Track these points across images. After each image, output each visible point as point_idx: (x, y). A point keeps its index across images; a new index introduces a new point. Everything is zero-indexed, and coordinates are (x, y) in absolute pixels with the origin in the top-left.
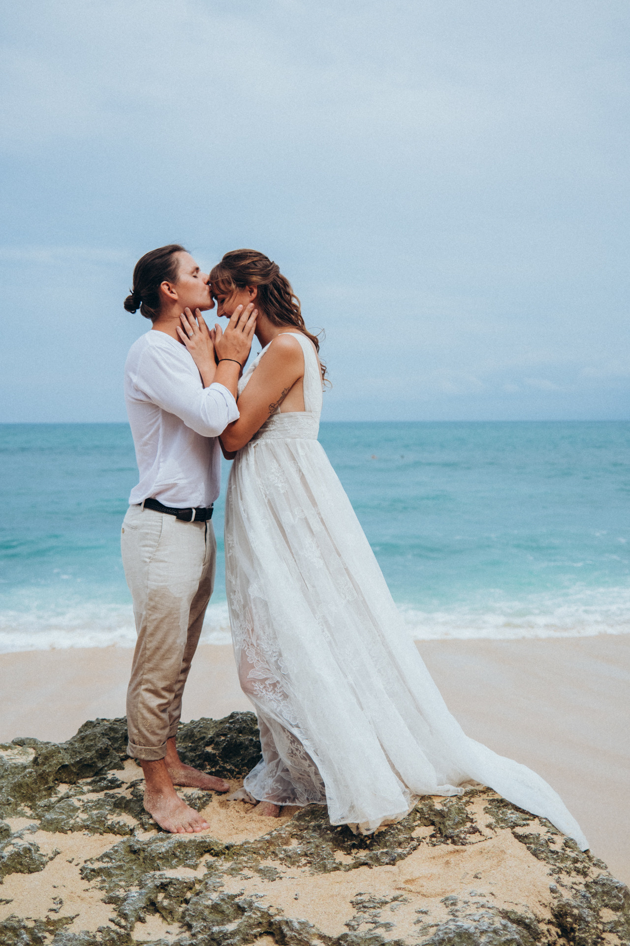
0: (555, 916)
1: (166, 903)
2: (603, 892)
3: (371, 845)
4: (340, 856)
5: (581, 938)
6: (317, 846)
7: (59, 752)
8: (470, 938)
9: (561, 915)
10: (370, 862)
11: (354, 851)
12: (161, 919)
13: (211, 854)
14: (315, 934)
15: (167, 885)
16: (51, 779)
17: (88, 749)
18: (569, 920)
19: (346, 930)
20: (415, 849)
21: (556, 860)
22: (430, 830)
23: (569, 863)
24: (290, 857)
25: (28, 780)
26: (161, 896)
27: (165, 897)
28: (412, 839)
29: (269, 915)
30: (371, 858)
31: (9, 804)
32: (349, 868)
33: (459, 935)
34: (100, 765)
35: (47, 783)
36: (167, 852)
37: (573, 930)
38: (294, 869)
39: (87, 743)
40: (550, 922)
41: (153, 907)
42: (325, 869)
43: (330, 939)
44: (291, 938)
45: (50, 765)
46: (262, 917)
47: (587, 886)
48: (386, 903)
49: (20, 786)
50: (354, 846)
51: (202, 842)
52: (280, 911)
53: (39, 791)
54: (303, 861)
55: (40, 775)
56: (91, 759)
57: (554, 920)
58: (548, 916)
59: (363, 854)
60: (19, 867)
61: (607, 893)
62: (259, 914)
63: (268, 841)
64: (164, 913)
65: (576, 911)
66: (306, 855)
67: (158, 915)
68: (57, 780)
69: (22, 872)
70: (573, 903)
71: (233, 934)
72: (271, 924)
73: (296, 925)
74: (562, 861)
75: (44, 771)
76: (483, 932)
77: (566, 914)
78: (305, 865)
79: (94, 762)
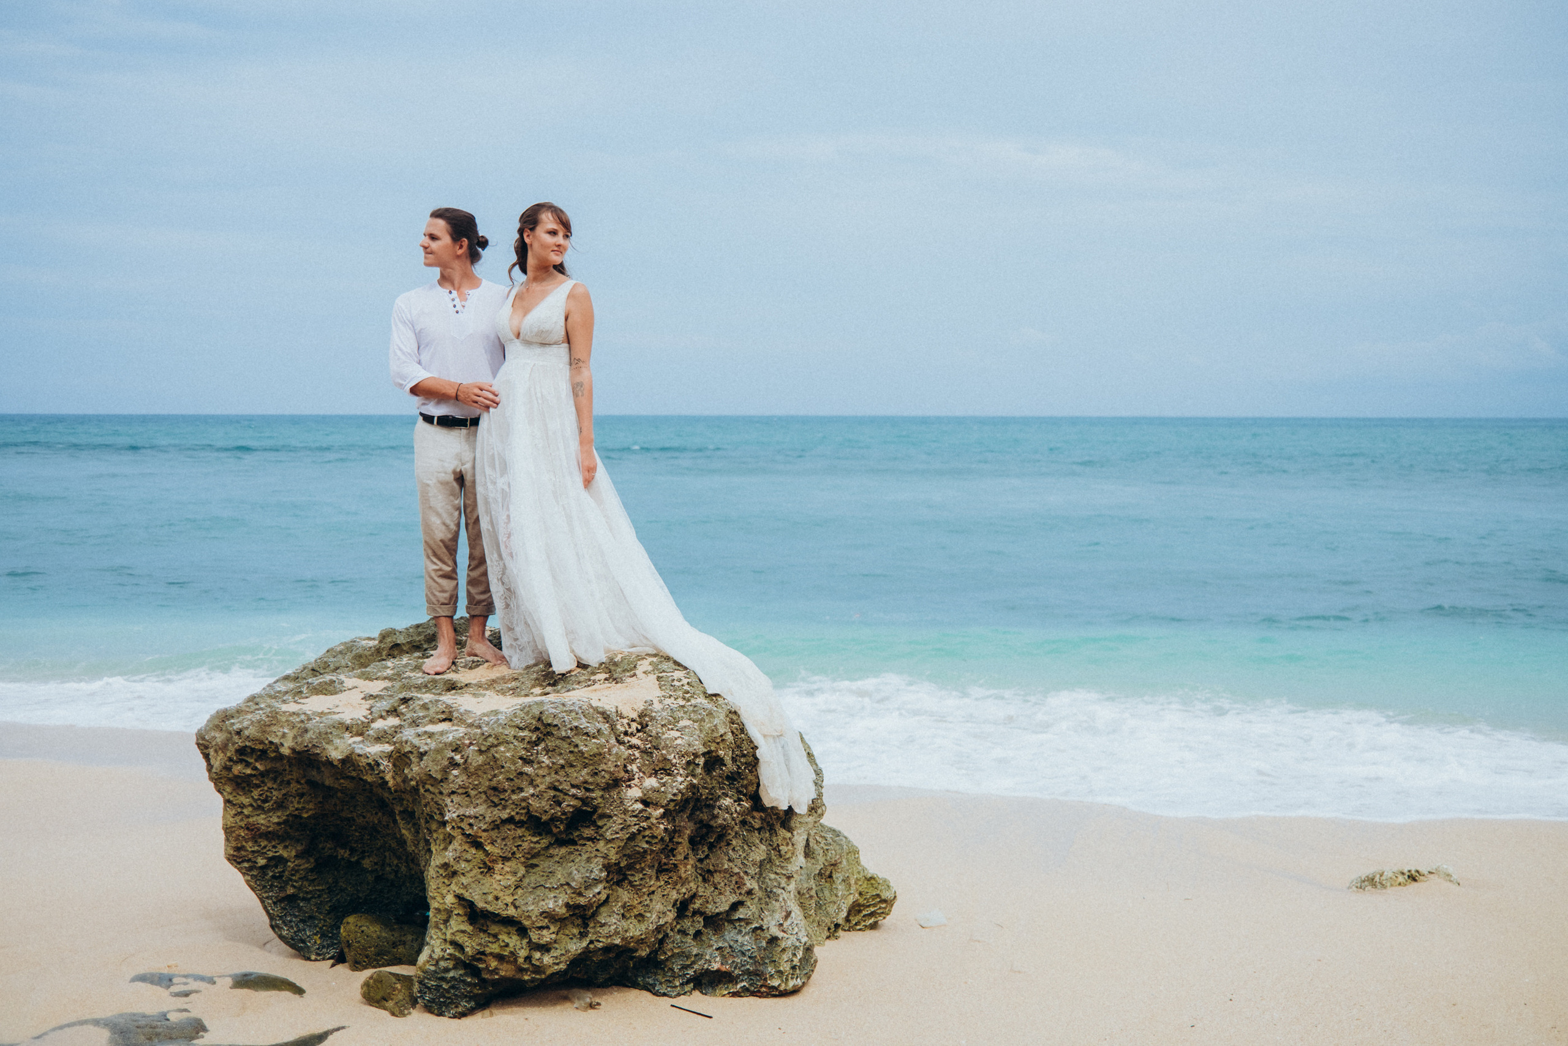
0: (639, 716)
7: (395, 634)
15: (409, 700)
16: (384, 653)
17: (419, 634)
18: (647, 718)
20: (589, 686)
21: (671, 690)
22: (607, 676)
23: (680, 693)
28: (590, 680)
30: (554, 690)
31: (347, 667)
34: (425, 646)
35: (381, 656)
36: (422, 683)
39: (420, 630)
45: (386, 643)
46: (446, 708)
55: (377, 649)
56: (420, 641)
57: (638, 719)
59: (551, 688)
60: (324, 691)
66: (513, 689)
67: (398, 718)
68: (389, 655)
69: (326, 695)
74: (674, 691)
75: (380, 647)
77: (645, 715)
78: (506, 693)
79: (421, 644)
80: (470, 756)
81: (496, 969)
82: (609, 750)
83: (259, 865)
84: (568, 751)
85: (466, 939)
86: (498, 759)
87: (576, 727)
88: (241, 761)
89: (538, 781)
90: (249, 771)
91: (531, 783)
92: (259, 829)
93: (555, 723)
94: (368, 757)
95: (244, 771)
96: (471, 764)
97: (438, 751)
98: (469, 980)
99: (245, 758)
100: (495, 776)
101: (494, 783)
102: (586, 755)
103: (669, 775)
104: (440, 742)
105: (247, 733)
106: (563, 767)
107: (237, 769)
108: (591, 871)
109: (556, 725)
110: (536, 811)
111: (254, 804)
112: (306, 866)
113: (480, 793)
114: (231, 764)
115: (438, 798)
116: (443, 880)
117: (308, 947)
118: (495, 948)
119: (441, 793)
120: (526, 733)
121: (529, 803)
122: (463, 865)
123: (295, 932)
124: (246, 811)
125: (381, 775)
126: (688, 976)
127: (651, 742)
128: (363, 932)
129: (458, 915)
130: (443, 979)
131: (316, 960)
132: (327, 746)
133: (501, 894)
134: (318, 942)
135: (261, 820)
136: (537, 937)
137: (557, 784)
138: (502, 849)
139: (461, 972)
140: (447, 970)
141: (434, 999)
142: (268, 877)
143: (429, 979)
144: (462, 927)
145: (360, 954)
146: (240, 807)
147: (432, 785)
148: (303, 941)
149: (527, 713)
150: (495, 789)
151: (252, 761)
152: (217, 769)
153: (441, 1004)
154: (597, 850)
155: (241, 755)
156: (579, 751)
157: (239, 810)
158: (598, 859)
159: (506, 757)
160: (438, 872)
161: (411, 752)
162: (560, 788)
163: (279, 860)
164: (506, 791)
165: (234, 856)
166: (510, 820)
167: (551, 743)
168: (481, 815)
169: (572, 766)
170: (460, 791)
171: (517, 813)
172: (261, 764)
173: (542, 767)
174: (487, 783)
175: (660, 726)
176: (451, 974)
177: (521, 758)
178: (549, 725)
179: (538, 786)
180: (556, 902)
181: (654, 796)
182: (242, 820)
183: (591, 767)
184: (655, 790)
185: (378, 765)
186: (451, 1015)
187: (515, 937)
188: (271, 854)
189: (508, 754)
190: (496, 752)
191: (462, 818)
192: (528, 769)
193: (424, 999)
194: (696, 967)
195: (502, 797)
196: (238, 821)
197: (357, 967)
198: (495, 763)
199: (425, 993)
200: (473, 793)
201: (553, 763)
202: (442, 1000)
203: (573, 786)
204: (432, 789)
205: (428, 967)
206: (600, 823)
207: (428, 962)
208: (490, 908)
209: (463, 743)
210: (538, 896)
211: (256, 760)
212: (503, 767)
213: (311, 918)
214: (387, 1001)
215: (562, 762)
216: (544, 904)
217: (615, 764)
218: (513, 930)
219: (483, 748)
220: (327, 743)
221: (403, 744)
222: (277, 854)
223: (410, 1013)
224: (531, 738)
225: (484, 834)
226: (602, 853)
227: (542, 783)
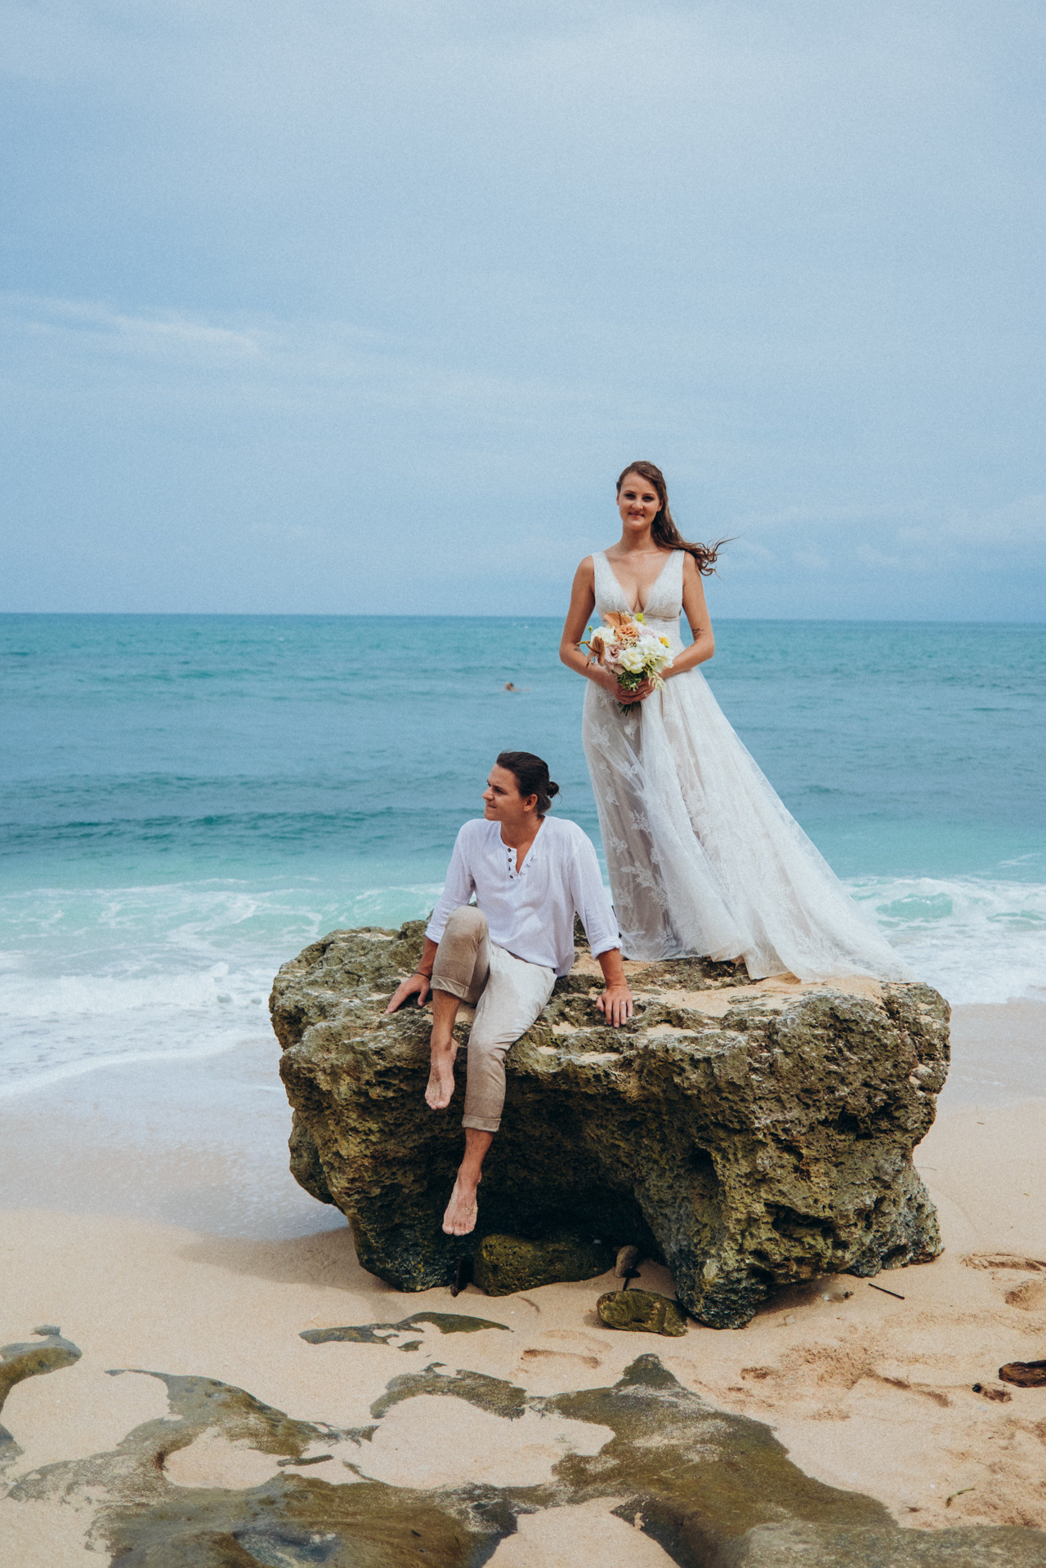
0: (885, 1003)
1: (572, 1013)
2: (921, 994)
3: (734, 972)
4: (709, 981)
5: (904, 1017)
6: (689, 975)
8: (827, 1001)
9: (889, 1003)
10: (735, 983)
11: (720, 979)
12: (570, 1025)
13: (597, 987)
14: (705, 1017)
18: (896, 1005)
19: (730, 1007)
24: (667, 984)
25: (403, 950)
26: (567, 1009)
27: (571, 1010)
29: (667, 1008)
30: (735, 981)
31: (392, 967)
32: (717, 988)
33: (820, 1000)
35: (418, 952)
37: (898, 1012)
38: (672, 991)
40: (881, 1008)
41: (563, 1016)
42: (698, 989)
43: (718, 1018)
44: (688, 1019)
46: (662, 1008)
47: (909, 990)
48: (757, 998)
49: (395, 954)
50: (719, 975)
51: (588, 977)
52: (674, 1006)
53: (413, 959)
54: (678, 986)
55: (412, 945)
57: (884, 1006)
58: (881, 1004)
59: (728, 980)
61: (924, 994)
62: (659, 1007)
63: (646, 974)
64: (572, 1020)
65: (900, 1000)
66: (681, 982)
70: (899, 996)
71: (640, 1020)
72: (668, 1013)
73: (690, 1010)
75: (415, 942)
76: (836, 998)
77: (893, 1002)
78: (681, 988)
80: (779, 1059)
81: (796, 1272)
82: (903, 1041)
83: (374, 1195)
84: (872, 1045)
85: (773, 1246)
86: (807, 1060)
87: (872, 1020)
88: (379, 1084)
89: (851, 1078)
90: (391, 1094)
91: (843, 1081)
92: (385, 1157)
93: (853, 1018)
94: (593, 1068)
95: (383, 1094)
96: (781, 1067)
97: (734, 1057)
98: (762, 1288)
99: (386, 1080)
100: (806, 1077)
101: (807, 1085)
102: (889, 1048)
103: (932, 1059)
104: (734, 1047)
105: (395, 1051)
106: (870, 1062)
107: (375, 1092)
108: (894, 1163)
109: (854, 1021)
110: (854, 1109)
111: (386, 1129)
112: (419, 1190)
113: (792, 1096)
114: (368, 1087)
115: (741, 1106)
116: (746, 1189)
117: (414, 1277)
118: (797, 1252)
119: (743, 1100)
120: (819, 1032)
121: (847, 1102)
122: (779, 1171)
123: (400, 1263)
124: (373, 1138)
125: (611, 1086)
126: (882, 1254)
127: (908, 1029)
128: (514, 1253)
129: (767, 1223)
130: (735, 1291)
131: (421, 1290)
132: (525, 1060)
133: (819, 1197)
134: (422, 1270)
135: (391, 1146)
136: (846, 1235)
137: (868, 1079)
138: (818, 1151)
139: (753, 1281)
140: (739, 1281)
141: (718, 1313)
142: (376, 1207)
143: (716, 1292)
144: (770, 1235)
145: (512, 1277)
146: (366, 1134)
147: (730, 1093)
148: (408, 1272)
149: (814, 1011)
150: (806, 1091)
151: (397, 1082)
152: (346, 1095)
153: (728, 1316)
154: (894, 1141)
155: (380, 1077)
156: (881, 1045)
157: (364, 1138)
158: (895, 1151)
159: (814, 1057)
160: (740, 1181)
161: (681, 1060)
162: (873, 1083)
163: (395, 1188)
164: (819, 1091)
165: (347, 1188)
166: (825, 1123)
167: (855, 1039)
168: (797, 1119)
169: (876, 1060)
170: (771, 1096)
171: (830, 1113)
172: (406, 1085)
173: (850, 1064)
174: (799, 1086)
175: (913, 1012)
176: (744, 1284)
177: (826, 1057)
178: (846, 1021)
179: (851, 1084)
180: (870, 1197)
181: (930, 1081)
182: (367, 1147)
183: (892, 1060)
184: (930, 1076)
185: (607, 1075)
186: (735, 1327)
187: (820, 1239)
188: (388, 1182)
189: (814, 1054)
190: (803, 1053)
191: (775, 1123)
192: (834, 1067)
193: (708, 1314)
194: (890, 1243)
195: (816, 1098)
196: (363, 1149)
197: (501, 1292)
198: (802, 1063)
199: (710, 1308)
200: (784, 1097)
201: (861, 1059)
202: (726, 1312)
203: (883, 1081)
204: (730, 1097)
205: (717, 1280)
206: (897, 1114)
207: (717, 1275)
208: (812, 1212)
209: (752, 1047)
210: (853, 1194)
211: (401, 1081)
212: (812, 1068)
213: (415, 1245)
214: (644, 1322)
215: (869, 1057)
216: (859, 1201)
217: (911, 1054)
218: (817, 1231)
219: (790, 1051)
220: (524, 1057)
221: (670, 1052)
222: (396, 1181)
223: (685, 1331)
224: (829, 1035)
225: (803, 1138)
226: (900, 1144)
227: (855, 1081)
